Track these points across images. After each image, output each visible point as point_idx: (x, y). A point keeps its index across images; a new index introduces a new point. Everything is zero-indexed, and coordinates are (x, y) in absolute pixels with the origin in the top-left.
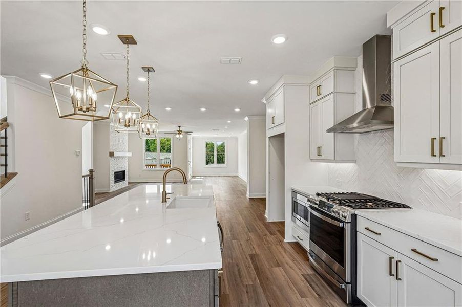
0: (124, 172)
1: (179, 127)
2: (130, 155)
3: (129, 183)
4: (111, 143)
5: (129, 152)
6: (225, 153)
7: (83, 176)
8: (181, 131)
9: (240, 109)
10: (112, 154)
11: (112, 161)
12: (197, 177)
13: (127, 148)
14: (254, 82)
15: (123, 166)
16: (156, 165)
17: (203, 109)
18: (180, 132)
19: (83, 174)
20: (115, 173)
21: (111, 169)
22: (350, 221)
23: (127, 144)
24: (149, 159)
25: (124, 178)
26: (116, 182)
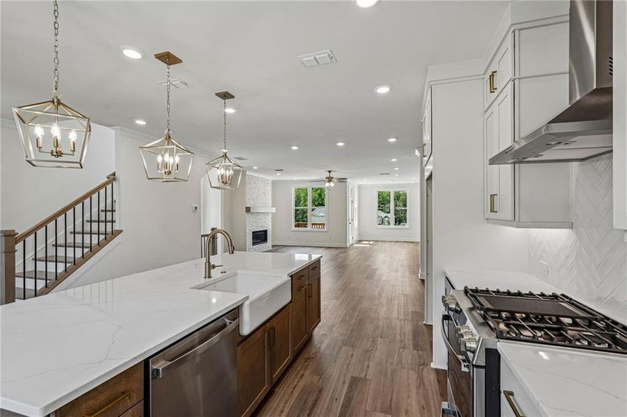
0: (266, 231)
1: (330, 172)
2: (274, 210)
3: (273, 246)
4: (248, 197)
5: (273, 206)
6: (407, 208)
7: (202, 236)
8: (332, 178)
9: (396, 138)
10: (248, 210)
11: (249, 218)
12: (364, 242)
13: (270, 202)
14: (383, 90)
15: (266, 224)
16: (324, 224)
17: (341, 144)
18: (330, 179)
19: (202, 234)
20: (253, 232)
21: (248, 228)
22: (484, 364)
23: (270, 197)
24: (323, 216)
25: (265, 240)
26: (254, 244)
